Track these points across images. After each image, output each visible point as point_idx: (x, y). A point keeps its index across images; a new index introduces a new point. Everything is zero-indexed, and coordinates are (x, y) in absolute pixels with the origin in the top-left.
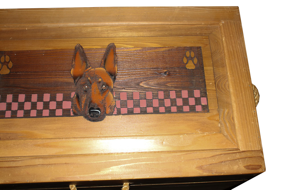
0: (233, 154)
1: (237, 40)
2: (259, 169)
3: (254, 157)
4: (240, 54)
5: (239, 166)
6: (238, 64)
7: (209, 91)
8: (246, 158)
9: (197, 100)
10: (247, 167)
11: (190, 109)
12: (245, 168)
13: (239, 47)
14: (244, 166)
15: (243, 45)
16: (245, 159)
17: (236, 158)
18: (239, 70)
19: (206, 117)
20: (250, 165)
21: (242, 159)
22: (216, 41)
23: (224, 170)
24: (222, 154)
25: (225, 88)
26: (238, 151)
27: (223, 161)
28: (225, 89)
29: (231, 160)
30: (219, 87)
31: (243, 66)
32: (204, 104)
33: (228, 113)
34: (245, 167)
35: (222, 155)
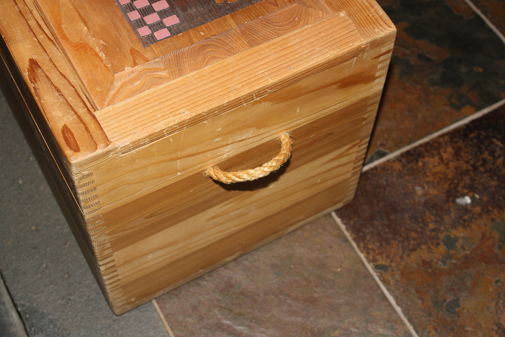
0: (82, 103)
1: (319, 45)
2: (72, 149)
3: (91, 136)
4: (292, 58)
5: (63, 116)
6: (267, 60)
7: (185, 35)
8: (84, 124)
9: (160, 24)
10: (66, 130)
11: (136, 20)
12: (63, 127)
13: (306, 52)
14: (65, 125)
15: (314, 57)
16: (80, 122)
17: (76, 109)
18: (256, 65)
19: (133, 46)
20: (72, 134)
21: (77, 118)
22: (297, 19)
23: (45, 99)
24: (74, 87)
25: (208, 59)
26: (92, 110)
27: (61, 92)
28: (206, 60)
29: (69, 104)
30: (205, 49)
31: (268, 69)
32: (156, 36)
33: (161, 78)
34: (65, 127)
35: (72, 88)
